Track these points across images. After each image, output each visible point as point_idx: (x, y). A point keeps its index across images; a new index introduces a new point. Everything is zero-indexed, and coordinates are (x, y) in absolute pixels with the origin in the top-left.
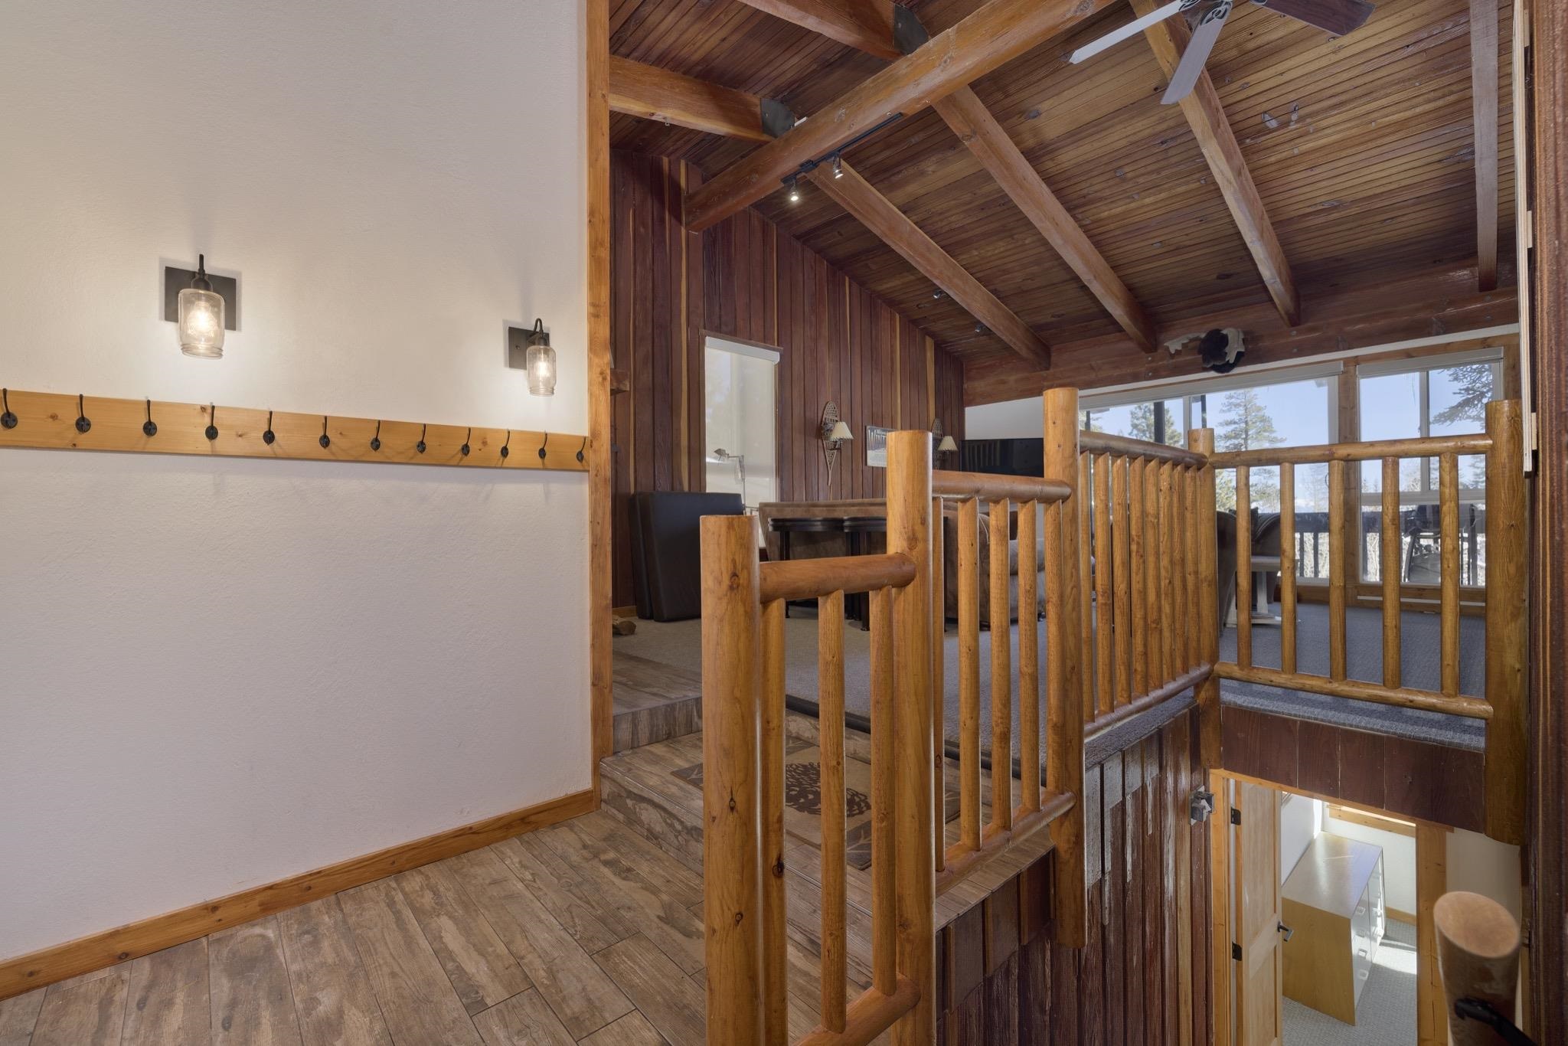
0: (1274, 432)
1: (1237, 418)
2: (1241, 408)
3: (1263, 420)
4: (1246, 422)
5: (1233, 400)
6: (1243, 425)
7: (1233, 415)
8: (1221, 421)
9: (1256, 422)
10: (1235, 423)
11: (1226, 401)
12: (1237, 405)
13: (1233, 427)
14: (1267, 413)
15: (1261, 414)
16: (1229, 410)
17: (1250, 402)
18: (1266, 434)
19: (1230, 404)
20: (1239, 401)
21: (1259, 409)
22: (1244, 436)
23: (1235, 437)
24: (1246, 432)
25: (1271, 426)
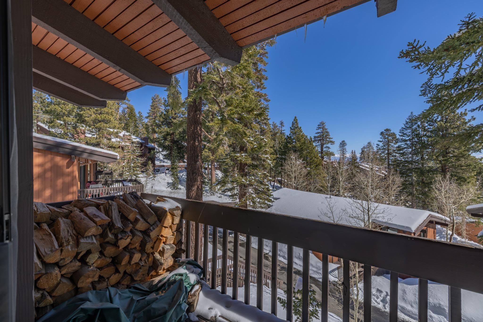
0: (330, 136)
1: (320, 132)
3: (327, 132)
5: (320, 126)
6: (322, 134)
7: (319, 131)
10: (320, 133)
11: (318, 127)
12: (321, 128)
13: (320, 134)
14: (328, 130)
15: (326, 131)
16: (319, 129)
17: (324, 127)
18: (328, 136)
19: (319, 127)
21: (326, 129)
23: (320, 137)
24: (323, 135)
25: (329, 134)
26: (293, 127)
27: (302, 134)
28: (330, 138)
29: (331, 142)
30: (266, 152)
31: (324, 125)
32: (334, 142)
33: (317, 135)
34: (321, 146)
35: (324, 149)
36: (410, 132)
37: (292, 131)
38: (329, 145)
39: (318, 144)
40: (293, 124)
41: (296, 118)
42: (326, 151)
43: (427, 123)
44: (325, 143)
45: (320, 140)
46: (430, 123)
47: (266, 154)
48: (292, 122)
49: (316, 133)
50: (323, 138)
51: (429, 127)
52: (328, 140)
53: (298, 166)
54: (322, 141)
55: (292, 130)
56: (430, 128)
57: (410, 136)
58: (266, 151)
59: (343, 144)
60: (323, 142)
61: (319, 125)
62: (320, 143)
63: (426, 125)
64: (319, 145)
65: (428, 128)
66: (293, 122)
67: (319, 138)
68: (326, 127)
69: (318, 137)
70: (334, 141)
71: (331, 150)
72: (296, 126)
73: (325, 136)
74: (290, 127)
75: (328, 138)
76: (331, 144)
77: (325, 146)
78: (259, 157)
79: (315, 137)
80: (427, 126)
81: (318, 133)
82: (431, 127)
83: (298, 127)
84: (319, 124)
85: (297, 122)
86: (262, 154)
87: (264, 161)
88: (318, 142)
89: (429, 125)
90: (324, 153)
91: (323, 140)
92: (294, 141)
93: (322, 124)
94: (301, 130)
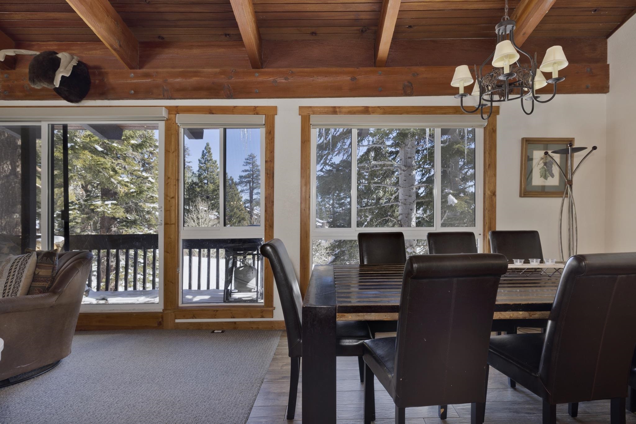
1: (249, 169)
2: (251, 165)
4: (253, 171)
5: (248, 161)
6: (252, 172)
7: (247, 168)
8: (243, 170)
9: (256, 172)
10: (249, 171)
11: (245, 161)
12: (250, 163)
13: (248, 173)
15: (258, 168)
16: (246, 165)
17: (254, 162)
19: (247, 162)
20: (250, 162)
22: (252, 177)
23: (249, 177)
24: (253, 175)
26: (203, 159)
30: (152, 200)
31: (255, 159)
33: (244, 174)
34: (250, 191)
35: (254, 197)
37: (202, 165)
39: (245, 188)
40: (203, 155)
41: (208, 145)
42: (257, 199)
45: (249, 182)
47: (154, 203)
48: (202, 151)
49: (243, 171)
50: (253, 179)
53: (209, 222)
54: (251, 184)
55: (202, 164)
58: (153, 197)
60: (253, 185)
61: (247, 159)
62: (248, 187)
64: (247, 190)
66: (203, 151)
67: (247, 179)
69: (245, 177)
72: (209, 159)
73: (256, 177)
74: (199, 160)
77: (255, 191)
78: (138, 207)
79: (241, 177)
81: (246, 171)
83: (211, 160)
84: (247, 157)
85: (209, 152)
86: (145, 201)
87: (148, 213)
88: (246, 185)
90: (254, 202)
91: (253, 182)
92: (206, 181)
93: (251, 157)
94: (217, 165)
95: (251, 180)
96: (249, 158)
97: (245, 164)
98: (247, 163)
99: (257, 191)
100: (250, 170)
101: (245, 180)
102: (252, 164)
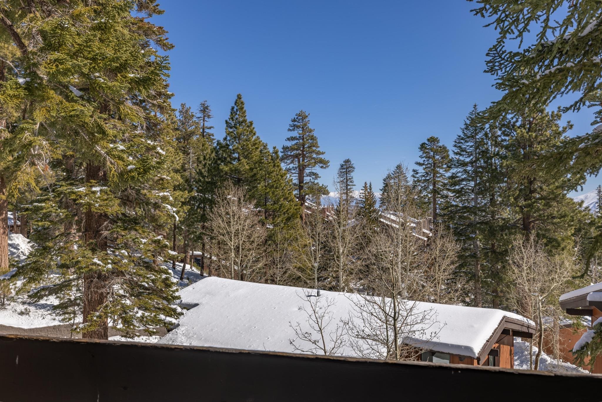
26: (233, 120)
27: (255, 140)
28: (318, 153)
29: (321, 161)
30: (161, 184)
31: (307, 120)
32: (328, 162)
33: (289, 144)
34: (300, 170)
35: (307, 179)
36: (471, 147)
37: (231, 130)
38: (317, 169)
39: (291, 166)
40: (233, 112)
41: (239, 97)
42: (310, 184)
43: (500, 129)
44: (309, 165)
45: (297, 156)
46: (505, 131)
47: (163, 189)
48: (231, 108)
49: (288, 139)
50: (303, 151)
51: (503, 138)
52: (314, 156)
53: (245, 221)
55: (231, 128)
56: (505, 140)
57: (472, 154)
58: (162, 179)
59: (347, 168)
60: (303, 160)
61: (294, 121)
62: (296, 164)
63: (499, 133)
64: (294, 168)
65: (503, 140)
66: (233, 108)
67: (295, 152)
68: (310, 126)
69: (292, 149)
70: (327, 159)
71: (320, 182)
72: (241, 120)
73: (309, 147)
74: (226, 121)
75: (313, 152)
76: (322, 167)
77: (307, 171)
78: (142, 197)
79: (285, 148)
80: (500, 136)
81: (293, 139)
82: (507, 138)
83: (245, 121)
84: (294, 116)
85: (242, 108)
86: (151, 188)
87: (156, 206)
88: (292, 162)
89: (504, 133)
90: (305, 187)
91: (304, 156)
92: (236, 155)
93: (300, 118)
94: (254, 128)
95: (301, 152)
96: (297, 118)
97: (291, 128)
98: (295, 127)
99: (310, 171)
100: (300, 137)
101: (292, 154)
102: (303, 128)
